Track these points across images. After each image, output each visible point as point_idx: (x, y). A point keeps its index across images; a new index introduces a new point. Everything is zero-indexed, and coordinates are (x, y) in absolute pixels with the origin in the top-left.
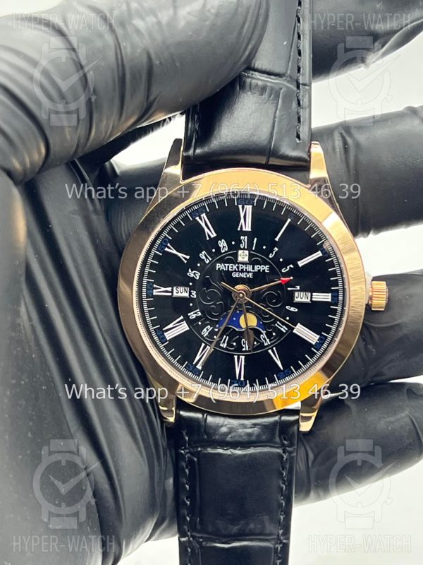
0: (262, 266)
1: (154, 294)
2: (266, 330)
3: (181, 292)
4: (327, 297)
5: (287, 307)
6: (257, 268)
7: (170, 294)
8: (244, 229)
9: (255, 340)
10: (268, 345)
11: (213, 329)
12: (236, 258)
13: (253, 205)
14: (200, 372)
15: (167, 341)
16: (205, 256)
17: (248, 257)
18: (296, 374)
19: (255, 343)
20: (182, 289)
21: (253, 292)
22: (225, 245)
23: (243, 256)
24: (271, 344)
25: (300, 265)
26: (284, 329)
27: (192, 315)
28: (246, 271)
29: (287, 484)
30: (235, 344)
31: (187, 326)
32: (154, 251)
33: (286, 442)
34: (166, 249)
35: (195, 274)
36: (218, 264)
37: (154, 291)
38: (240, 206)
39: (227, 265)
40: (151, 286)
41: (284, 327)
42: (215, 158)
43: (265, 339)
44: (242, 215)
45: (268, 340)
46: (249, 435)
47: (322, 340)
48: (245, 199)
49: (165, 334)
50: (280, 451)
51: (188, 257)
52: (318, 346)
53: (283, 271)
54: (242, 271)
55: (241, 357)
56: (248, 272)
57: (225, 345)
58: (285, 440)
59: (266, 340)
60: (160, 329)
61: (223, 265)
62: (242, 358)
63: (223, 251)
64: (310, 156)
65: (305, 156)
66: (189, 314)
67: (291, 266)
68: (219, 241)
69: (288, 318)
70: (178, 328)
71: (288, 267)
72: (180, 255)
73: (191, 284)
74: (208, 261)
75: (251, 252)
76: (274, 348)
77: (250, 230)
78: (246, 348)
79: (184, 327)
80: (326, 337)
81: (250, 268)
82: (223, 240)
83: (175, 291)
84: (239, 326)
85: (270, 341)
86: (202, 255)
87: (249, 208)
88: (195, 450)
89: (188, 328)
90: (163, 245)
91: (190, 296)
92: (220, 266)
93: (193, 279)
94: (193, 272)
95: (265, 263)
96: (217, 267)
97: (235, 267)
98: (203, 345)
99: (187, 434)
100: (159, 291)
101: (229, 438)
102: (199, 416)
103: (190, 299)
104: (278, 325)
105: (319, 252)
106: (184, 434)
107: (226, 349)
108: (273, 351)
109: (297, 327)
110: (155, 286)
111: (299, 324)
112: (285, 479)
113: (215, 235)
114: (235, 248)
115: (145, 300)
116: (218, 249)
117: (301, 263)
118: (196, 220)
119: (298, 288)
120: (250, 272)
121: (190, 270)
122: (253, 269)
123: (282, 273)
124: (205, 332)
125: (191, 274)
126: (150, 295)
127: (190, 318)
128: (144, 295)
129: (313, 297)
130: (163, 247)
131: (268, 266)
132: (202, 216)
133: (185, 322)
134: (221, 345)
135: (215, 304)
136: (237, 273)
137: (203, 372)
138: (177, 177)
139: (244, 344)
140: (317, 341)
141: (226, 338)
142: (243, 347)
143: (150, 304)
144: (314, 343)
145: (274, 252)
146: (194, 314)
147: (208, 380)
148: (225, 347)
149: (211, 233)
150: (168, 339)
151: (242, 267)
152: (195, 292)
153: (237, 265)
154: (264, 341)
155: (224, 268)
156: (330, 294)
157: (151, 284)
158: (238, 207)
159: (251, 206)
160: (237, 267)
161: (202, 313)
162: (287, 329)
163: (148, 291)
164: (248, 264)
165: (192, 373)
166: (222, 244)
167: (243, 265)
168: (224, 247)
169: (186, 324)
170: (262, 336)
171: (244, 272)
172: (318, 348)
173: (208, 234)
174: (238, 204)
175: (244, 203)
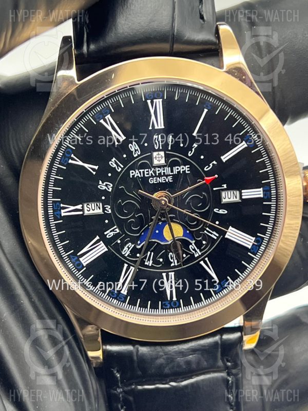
0: (182, 167)
1: (63, 214)
2: (194, 239)
3: (93, 209)
4: (257, 193)
5: (215, 210)
6: (176, 170)
7: (81, 213)
8: (156, 127)
9: (184, 252)
10: (199, 256)
11: (135, 247)
12: (152, 162)
13: (163, 98)
14: (126, 297)
15: (83, 267)
16: (116, 163)
17: (164, 158)
19: (184, 255)
20: (92, 205)
21: (175, 198)
22: (137, 147)
23: (159, 158)
24: (202, 254)
25: (224, 161)
26: (214, 235)
27: (109, 234)
28: (164, 175)
29: (235, 408)
30: (161, 260)
31: (104, 247)
32: (57, 165)
33: (229, 364)
34: (70, 161)
35: (106, 185)
36: (131, 172)
37: (62, 211)
38: (149, 102)
39: (142, 171)
40: (59, 206)
41: (214, 233)
42: (113, 52)
43: (194, 250)
44: (152, 111)
45: (198, 251)
46: (188, 363)
47: (259, 241)
48: (153, 92)
49: (81, 259)
50: (224, 374)
51: (96, 167)
52: (255, 249)
53: (205, 169)
54: (160, 175)
55: (170, 273)
56: (167, 176)
57: (150, 263)
58: (228, 361)
59: (196, 251)
60: (75, 254)
61: (137, 171)
62: (172, 274)
63: (135, 156)
64: (218, 37)
65: (212, 38)
66: (105, 233)
67: (215, 162)
68: (130, 145)
69: (217, 223)
70: (94, 251)
71: (211, 165)
72: (87, 166)
73: (103, 198)
74: (120, 169)
75: (167, 152)
76: (206, 259)
77: (163, 127)
78: (175, 263)
79: (102, 248)
80: (263, 238)
81: (167, 170)
82: (134, 143)
83: (86, 208)
84: (164, 240)
85: (200, 251)
86: (113, 163)
87: (159, 102)
88: (129, 388)
89: (106, 250)
90: (66, 156)
91: (103, 211)
92: (135, 174)
93: (105, 192)
94: (105, 183)
95: (185, 163)
96: (131, 175)
97: (151, 172)
98: (126, 265)
99: (118, 372)
100: (68, 211)
101: (167, 370)
102: (130, 348)
103: (105, 216)
104: (207, 231)
105: (244, 142)
106: (115, 372)
107: (152, 267)
108: (205, 262)
109: (229, 230)
110: (62, 205)
111: (230, 228)
112: (233, 404)
113: (124, 138)
114: (148, 150)
115: (53, 223)
116: (130, 153)
117: (225, 158)
118: (101, 124)
119: (225, 186)
120: (170, 175)
121: (100, 182)
122: (172, 171)
123: (205, 172)
124: (126, 251)
125: (102, 186)
126: (59, 217)
127: (107, 237)
128: (51, 218)
129: (243, 194)
130: (67, 159)
131: (189, 166)
132: (106, 117)
133: (101, 242)
134: (146, 263)
135: (133, 217)
136: (154, 178)
137: (129, 297)
138: (72, 77)
139: (172, 258)
140: (253, 244)
141: (151, 254)
142: (172, 263)
143: (59, 227)
144: (250, 247)
145: (193, 149)
146: (111, 231)
147: (136, 306)
148: (150, 265)
149: (118, 136)
150: (85, 265)
151: (159, 171)
152: (109, 207)
153: (153, 169)
154: (194, 252)
155: (139, 175)
156: (261, 189)
157: (58, 204)
158: (147, 103)
159: (161, 100)
160: (153, 171)
161: (120, 229)
162: (217, 235)
163: (55, 213)
164: (165, 166)
165: (117, 300)
166: (134, 147)
167: (160, 169)
168: (136, 150)
169: (103, 244)
170: (190, 246)
171: (162, 176)
172: (255, 252)
173: (116, 137)
174: (146, 100)
175: (153, 97)
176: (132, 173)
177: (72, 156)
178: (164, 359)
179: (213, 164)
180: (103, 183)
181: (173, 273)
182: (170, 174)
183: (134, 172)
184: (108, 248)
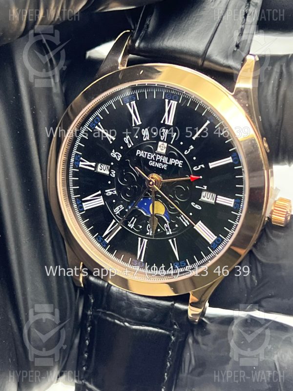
0: (177, 160)
1: (80, 166)
3: (104, 170)
4: (229, 202)
5: (193, 204)
6: (172, 161)
7: (93, 169)
8: (166, 123)
9: (159, 227)
10: (170, 235)
11: (124, 209)
12: (156, 148)
13: (178, 101)
14: (107, 245)
15: (84, 211)
17: (165, 149)
19: (159, 230)
20: (104, 166)
21: (165, 183)
23: (162, 148)
24: (172, 235)
25: (211, 167)
26: (186, 223)
27: (109, 192)
28: (162, 162)
30: (141, 227)
31: (103, 201)
32: (86, 127)
33: (175, 327)
34: (97, 127)
35: (117, 155)
36: (138, 151)
37: (81, 163)
38: (167, 101)
39: (146, 153)
40: (79, 158)
41: (187, 221)
43: (167, 228)
44: (167, 109)
45: (170, 230)
46: (142, 313)
47: (219, 241)
48: (171, 94)
49: (84, 204)
50: (169, 333)
52: (214, 246)
53: (194, 169)
54: (158, 161)
55: (144, 240)
56: (163, 164)
57: (132, 226)
58: (175, 325)
59: (168, 230)
60: (80, 198)
61: (142, 152)
66: (106, 191)
67: (203, 166)
69: (191, 214)
70: (94, 202)
71: (200, 167)
73: (112, 164)
75: (169, 145)
76: (175, 239)
77: (171, 124)
78: (150, 233)
79: (100, 202)
80: (223, 240)
81: (165, 159)
83: (99, 167)
85: (172, 231)
87: (174, 103)
88: (97, 314)
89: (103, 204)
90: (95, 123)
91: (110, 174)
93: (114, 160)
94: (116, 153)
95: (180, 158)
96: (137, 153)
98: (114, 221)
99: (92, 298)
100: (85, 164)
103: (108, 177)
104: (182, 218)
105: (230, 158)
107: (132, 230)
108: (173, 241)
109: (198, 224)
110: (81, 158)
111: (200, 222)
112: (171, 359)
113: (140, 123)
115: (71, 169)
117: (212, 165)
118: (126, 106)
119: (205, 187)
120: (165, 164)
121: (113, 151)
122: (168, 161)
123: (193, 171)
124: (117, 210)
125: (114, 154)
126: (77, 166)
127: (107, 194)
128: (72, 165)
129: (217, 199)
130: (94, 125)
131: (182, 162)
132: (132, 103)
133: (101, 197)
134: (129, 225)
135: (129, 186)
136: (154, 162)
137: (109, 246)
139: (149, 229)
140: (214, 242)
141: (134, 219)
142: (148, 232)
143: (75, 174)
144: (210, 243)
146: (110, 191)
147: (113, 254)
148: (132, 228)
149: (137, 120)
150: (85, 209)
151: (158, 157)
152: (115, 172)
153: (154, 154)
154: (167, 230)
155: (143, 155)
156: (233, 200)
157: (79, 156)
158: (165, 102)
159: (176, 102)
160: (154, 156)
161: (117, 192)
162: (189, 224)
163: (75, 163)
164: (165, 155)
165: (101, 245)
167: (159, 156)
169: (102, 199)
170: (165, 225)
171: (160, 162)
172: (214, 248)
173: (134, 120)
174: (165, 98)
175: (170, 98)
176: (139, 152)
178: (125, 303)
179: (201, 167)
180: (115, 152)
181: (146, 240)
182: (167, 163)
183: (140, 151)
184: (105, 203)
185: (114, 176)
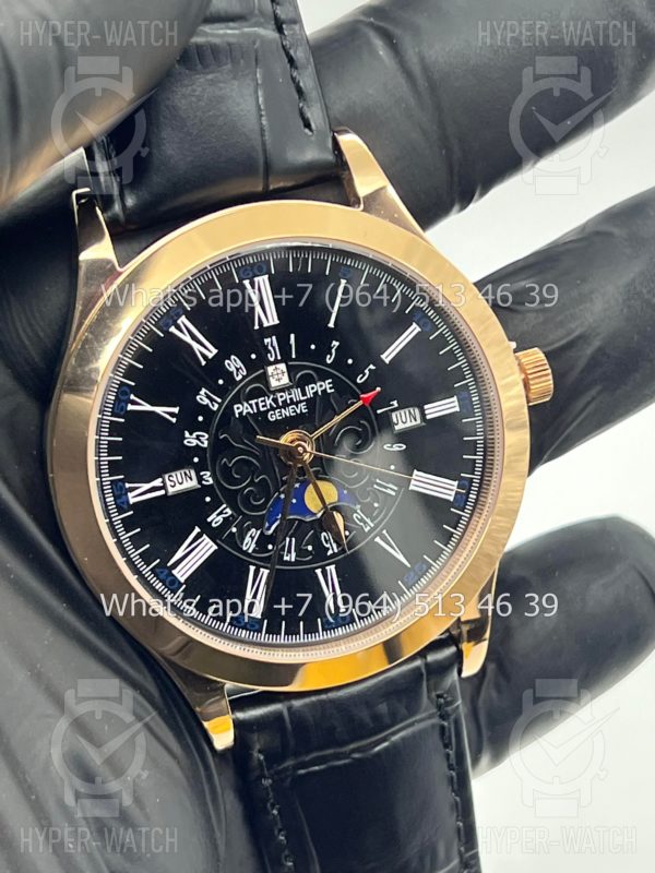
0: (319, 383)
1: (132, 501)
2: (360, 503)
3: (181, 482)
4: (450, 406)
5: (387, 447)
6: (309, 391)
7: (162, 492)
8: (266, 324)
9: (346, 527)
10: (372, 529)
11: (262, 533)
12: (267, 384)
13: (269, 272)
16: (208, 397)
17: (286, 374)
18: (436, 566)
19: (348, 533)
20: (177, 475)
21: (317, 438)
22: (240, 364)
23: (278, 375)
24: (376, 526)
25: (387, 361)
26: (391, 490)
27: (215, 519)
28: (292, 402)
30: (310, 548)
31: (211, 543)
32: (108, 418)
34: (130, 407)
35: (198, 438)
36: (235, 407)
37: (130, 495)
38: (247, 283)
39: (253, 402)
40: (122, 488)
41: (390, 486)
43: (362, 520)
45: (368, 521)
47: (466, 485)
48: (249, 265)
49: (174, 572)
50: (435, 720)
51: (175, 410)
52: (461, 501)
53: (359, 381)
54: (285, 405)
55: (328, 568)
56: (297, 404)
57: (293, 557)
59: (365, 523)
60: (163, 565)
61: (246, 404)
62: (332, 569)
63: (238, 379)
65: (330, 157)
66: (209, 520)
67: (372, 367)
68: (227, 362)
69: (392, 467)
70: (195, 553)
71: (367, 371)
72: (159, 410)
73: (196, 460)
74: (216, 406)
75: (290, 363)
77: (277, 322)
78: (333, 548)
79: (207, 547)
81: (296, 394)
82: (233, 357)
83: (168, 483)
84: (309, 513)
85: (372, 521)
86: (202, 397)
87: (263, 281)
89: (215, 547)
90: (122, 401)
91: (199, 483)
92: (242, 409)
93: (197, 450)
94: (194, 435)
95: (323, 376)
96: (237, 412)
97: (269, 402)
98: (252, 568)
100: (140, 493)
103: (203, 490)
104: (377, 484)
105: (414, 325)
107: (297, 563)
108: (384, 539)
109: (414, 477)
110: (127, 485)
111: (416, 472)
113: (215, 351)
114: (257, 366)
115: (117, 518)
116: (229, 376)
118: (172, 334)
119: (395, 403)
120: (301, 401)
121: (187, 434)
122: (304, 394)
123: (358, 385)
124: (249, 544)
125: (191, 440)
126: (125, 507)
127: (213, 525)
128: (113, 510)
129: (427, 412)
130: (123, 404)
131: (330, 381)
132: (179, 322)
133: (205, 536)
134: (286, 558)
135: (252, 483)
136: (277, 411)
137: (266, 621)
138: (109, 262)
139: (326, 542)
140: (457, 493)
141: (291, 541)
142: (328, 549)
143: (128, 524)
144: (451, 499)
145: (333, 351)
146: (218, 515)
147: (280, 634)
148: (293, 560)
149: (206, 350)
150: (182, 580)
151: (281, 397)
152: (209, 473)
153: (271, 396)
154: (362, 524)
155: (250, 410)
156: (455, 398)
157: (120, 484)
158: (244, 286)
159: (267, 276)
160: (273, 400)
161: (232, 509)
162: (396, 488)
163: (118, 501)
164: (292, 387)
165: (247, 630)
166: (233, 364)
167: (282, 394)
168: (237, 370)
169: (208, 540)
170: (355, 515)
171: (288, 405)
172: (462, 505)
173: (201, 353)
174: (241, 280)
175: (251, 275)
176: (238, 408)
177: (132, 397)
179: (370, 370)
180: (191, 434)
181: (333, 567)
182: (302, 398)
183: (240, 405)
184: (217, 544)
185: (211, 482)
